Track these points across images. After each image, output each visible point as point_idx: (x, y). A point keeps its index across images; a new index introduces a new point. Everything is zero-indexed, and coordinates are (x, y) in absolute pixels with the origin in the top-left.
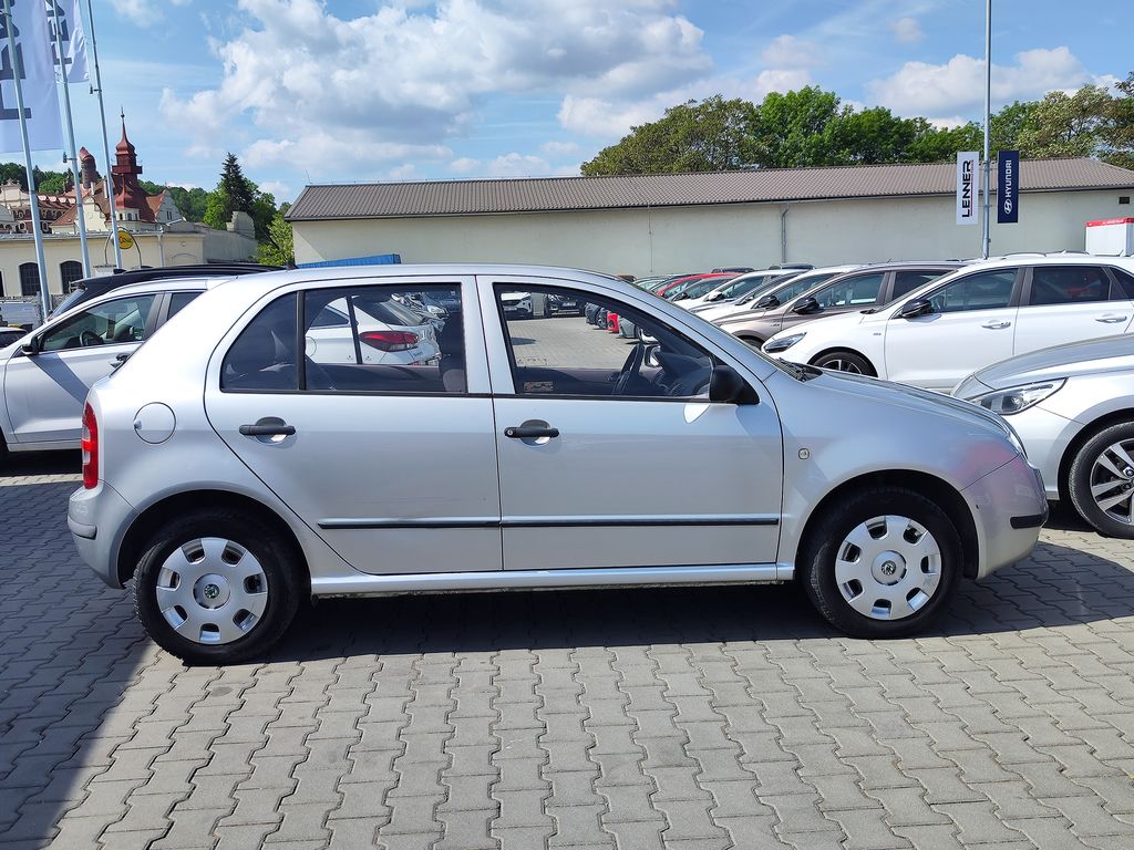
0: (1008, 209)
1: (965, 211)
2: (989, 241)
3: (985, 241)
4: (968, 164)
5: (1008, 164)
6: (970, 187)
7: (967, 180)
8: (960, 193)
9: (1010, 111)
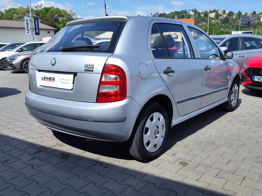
0: (37, 32)
1: (28, 31)
2: (34, 39)
3: (33, 39)
4: (27, 20)
5: (36, 21)
6: (28, 26)
7: (27, 24)
8: (26, 27)
9: (10, 9)
